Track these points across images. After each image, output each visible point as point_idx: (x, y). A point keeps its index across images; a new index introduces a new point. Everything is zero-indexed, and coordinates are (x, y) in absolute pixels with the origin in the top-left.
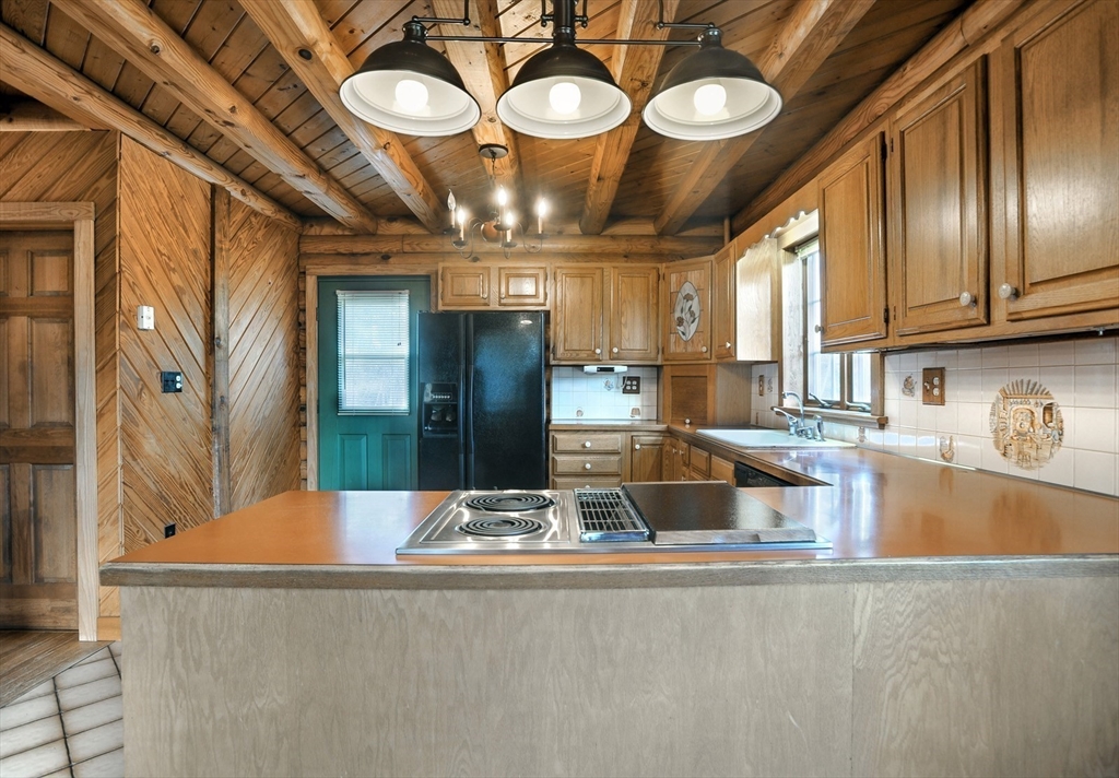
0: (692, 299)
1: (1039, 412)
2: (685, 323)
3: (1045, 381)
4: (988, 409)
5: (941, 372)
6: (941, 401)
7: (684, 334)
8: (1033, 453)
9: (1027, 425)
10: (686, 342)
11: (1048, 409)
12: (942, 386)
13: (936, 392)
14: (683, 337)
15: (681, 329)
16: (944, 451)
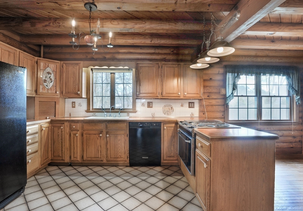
0: (51, 74)
1: (170, 108)
2: (47, 82)
3: (171, 104)
4: (162, 108)
5: (152, 102)
6: (152, 107)
7: (47, 86)
8: (169, 113)
9: (168, 110)
10: (48, 89)
11: (172, 108)
12: (152, 105)
13: (151, 106)
14: (47, 87)
15: (46, 84)
16: (152, 115)
